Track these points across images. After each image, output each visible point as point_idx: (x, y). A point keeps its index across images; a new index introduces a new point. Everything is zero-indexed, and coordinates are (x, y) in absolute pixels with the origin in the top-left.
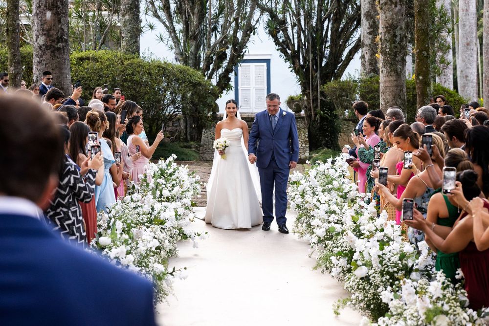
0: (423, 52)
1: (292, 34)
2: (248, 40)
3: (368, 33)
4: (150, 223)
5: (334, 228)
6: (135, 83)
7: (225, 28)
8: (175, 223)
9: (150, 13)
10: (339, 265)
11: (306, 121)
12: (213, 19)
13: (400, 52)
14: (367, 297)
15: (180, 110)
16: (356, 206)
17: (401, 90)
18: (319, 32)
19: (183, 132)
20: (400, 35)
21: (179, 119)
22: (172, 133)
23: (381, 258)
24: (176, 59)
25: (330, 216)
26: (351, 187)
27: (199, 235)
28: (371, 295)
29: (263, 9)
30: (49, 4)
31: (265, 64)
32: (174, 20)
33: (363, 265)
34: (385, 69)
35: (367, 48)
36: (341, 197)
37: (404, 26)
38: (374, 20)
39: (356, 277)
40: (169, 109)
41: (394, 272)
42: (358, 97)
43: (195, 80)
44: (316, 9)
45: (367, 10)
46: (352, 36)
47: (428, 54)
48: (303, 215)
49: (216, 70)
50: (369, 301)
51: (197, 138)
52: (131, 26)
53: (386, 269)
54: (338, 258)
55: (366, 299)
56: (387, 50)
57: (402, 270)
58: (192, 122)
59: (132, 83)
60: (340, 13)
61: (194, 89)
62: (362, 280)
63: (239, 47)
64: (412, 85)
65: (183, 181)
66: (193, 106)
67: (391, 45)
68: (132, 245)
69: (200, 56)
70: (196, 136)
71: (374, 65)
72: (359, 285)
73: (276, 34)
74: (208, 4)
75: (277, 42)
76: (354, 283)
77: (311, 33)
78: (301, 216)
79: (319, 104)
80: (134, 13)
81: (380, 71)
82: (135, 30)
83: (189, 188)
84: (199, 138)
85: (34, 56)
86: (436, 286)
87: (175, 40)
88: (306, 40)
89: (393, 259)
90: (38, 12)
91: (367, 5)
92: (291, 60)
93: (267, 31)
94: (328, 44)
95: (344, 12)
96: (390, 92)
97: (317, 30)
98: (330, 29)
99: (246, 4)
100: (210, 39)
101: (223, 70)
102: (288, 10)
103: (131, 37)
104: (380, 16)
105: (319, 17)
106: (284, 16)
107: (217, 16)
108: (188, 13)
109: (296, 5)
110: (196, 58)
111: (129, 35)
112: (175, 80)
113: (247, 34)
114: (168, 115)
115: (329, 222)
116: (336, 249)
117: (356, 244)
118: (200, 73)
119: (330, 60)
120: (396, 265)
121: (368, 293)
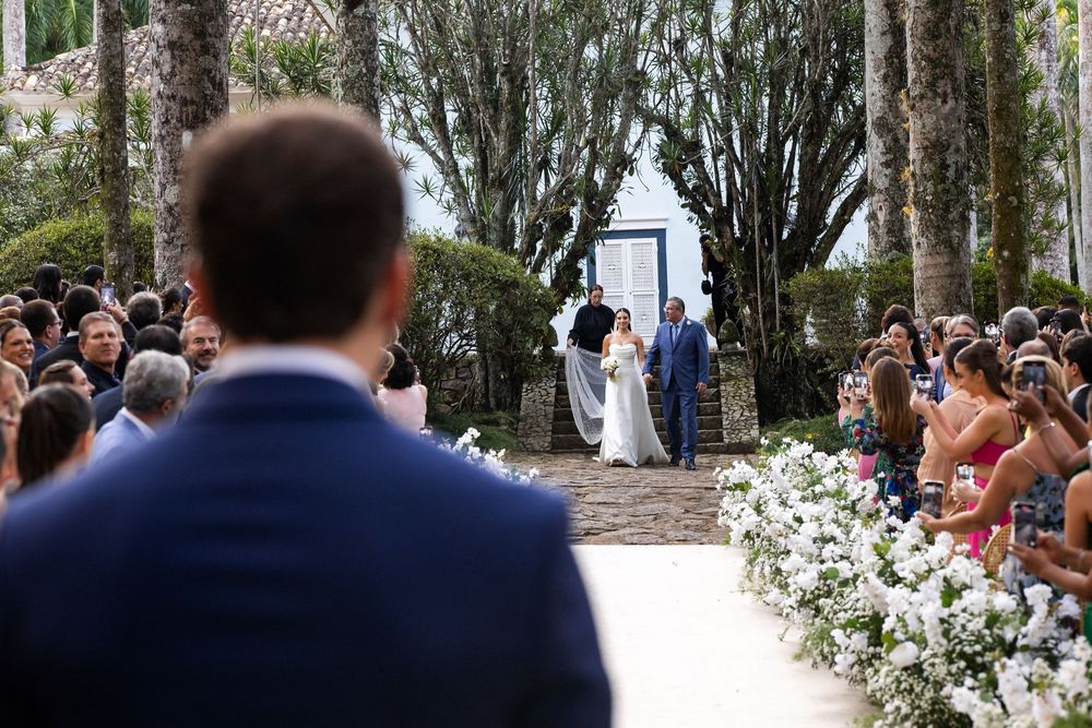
0: (1010, 199)
1: (713, 170)
2: (618, 186)
3: (881, 164)
5: (836, 571)
7: (567, 160)
9: (402, 133)
10: (851, 649)
11: (751, 362)
12: (539, 142)
13: (957, 201)
14: (919, 708)
15: (474, 342)
16: (880, 526)
17: (962, 285)
18: (774, 165)
19: (480, 390)
20: (956, 163)
21: (470, 363)
22: (455, 394)
23: (946, 625)
24: (458, 233)
25: (823, 548)
26: (864, 489)
28: (926, 702)
29: (649, 119)
30: (188, 115)
31: (654, 241)
32: (455, 147)
33: (907, 640)
34: (924, 240)
35: (882, 197)
36: (844, 508)
37: (963, 145)
38: (895, 134)
39: (891, 667)
40: (448, 338)
41: (976, 654)
42: (864, 304)
43: (504, 275)
44: (766, 115)
45: (880, 115)
46: (846, 173)
47: (1020, 202)
48: (762, 551)
49: (549, 252)
50: (923, 716)
51: (511, 404)
53: (958, 648)
54: (848, 632)
55: (917, 712)
56: (929, 198)
57: (992, 649)
58: (499, 368)
60: (818, 122)
61: (503, 294)
62: (906, 671)
63: (599, 203)
64: (984, 275)
66: (502, 332)
67: (935, 187)
69: (513, 225)
70: (509, 400)
71: (897, 233)
72: (900, 682)
73: (680, 172)
74: (528, 110)
75: (681, 189)
76: (889, 680)
77: (757, 168)
78: (757, 554)
79: (778, 322)
81: (914, 242)
84: (515, 402)
85: (157, 230)
86: (1074, 669)
87: (458, 191)
88: (746, 182)
89: (970, 627)
90: (164, 132)
91: (879, 104)
92: (713, 227)
93: (660, 165)
94: (795, 190)
95: (828, 122)
96: (938, 290)
97: (770, 160)
98: (797, 157)
99: (612, 109)
100: (535, 189)
101: (566, 253)
102: (705, 118)
104: (911, 123)
105: (772, 132)
106: (696, 134)
107: (550, 135)
108: (485, 131)
109: (721, 108)
110: (505, 227)
112: (462, 276)
113: (615, 173)
114: (447, 355)
115: (822, 562)
116: (841, 614)
117: (888, 600)
118: (514, 260)
119: (799, 227)
120: (980, 638)
121: (921, 700)
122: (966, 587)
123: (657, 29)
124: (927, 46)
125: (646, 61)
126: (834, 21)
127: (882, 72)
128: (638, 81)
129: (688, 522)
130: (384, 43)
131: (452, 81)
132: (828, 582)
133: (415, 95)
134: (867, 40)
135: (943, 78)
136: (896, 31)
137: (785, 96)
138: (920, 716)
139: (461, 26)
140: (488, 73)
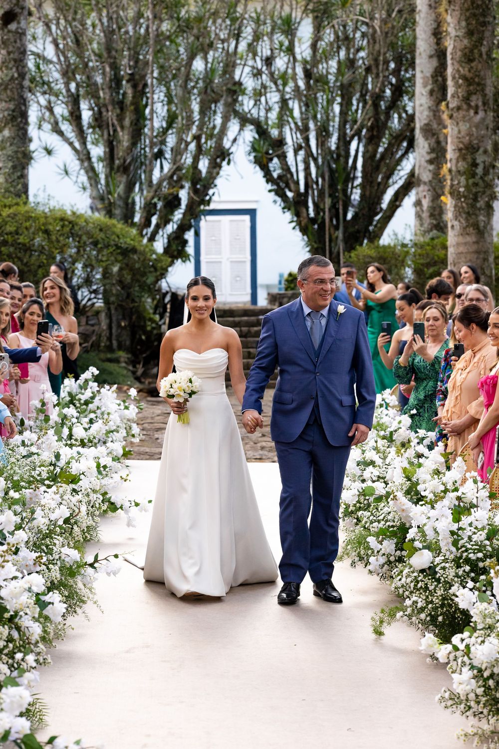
1: (294, 163)
2: (218, 173)
3: (427, 161)
4: (53, 481)
5: (373, 489)
6: (20, 249)
7: (177, 152)
8: (97, 483)
9: (47, 126)
10: (381, 553)
12: (156, 137)
13: (484, 193)
14: (432, 602)
15: (101, 296)
16: (410, 453)
17: (485, 260)
18: (342, 160)
19: (105, 334)
20: (485, 163)
21: (97, 313)
22: (86, 337)
23: (455, 537)
24: (92, 208)
25: (365, 470)
26: (400, 422)
27: (137, 505)
28: (438, 599)
29: (244, 120)
31: (247, 218)
32: (89, 139)
33: (424, 548)
34: (457, 223)
35: (426, 188)
36: (384, 438)
37: (490, 148)
38: (438, 138)
39: (412, 569)
41: (478, 559)
42: (410, 272)
43: (125, 243)
44: (337, 119)
45: (426, 122)
46: (399, 168)
49: (162, 226)
50: (435, 609)
51: (129, 346)
52: (14, 148)
53: (465, 554)
54: (380, 539)
55: (430, 606)
56: (462, 190)
57: (491, 557)
58: (120, 317)
59: (16, 249)
60: (378, 127)
61: (124, 258)
62: (423, 573)
63: (202, 187)
65: (109, 414)
66: (123, 288)
67: (467, 181)
68: (24, 515)
69: (134, 203)
70: (128, 343)
71: (437, 217)
72: (418, 582)
73: (268, 163)
74: (147, 111)
75: (269, 177)
76: (409, 580)
77: (329, 163)
80: (18, 125)
81: (449, 225)
82: (20, 155)
83: (118, 427)
87: (90, 175)
88: (320, 172)
89: (475, 538)
91: (426, 113)
92: (293, 209)
93: (252, 158)
94: (359, 181)
95: (385, 125)
97: (339, 156)
98: (360, 154)
99: (215, 112)
100: (151, 171)
101: (175, 226)
102: (288, 121)
103: (14, 167)
104: (449, 129)
105: (342, 134)
106: (281, 133)
107: (165, 131)
108: (113, 126)
109: (301, 113)
110: (127, 205)
111: (10, 164)
112: (91, 243)
113: (216, 163)
115: (363, 481)
116: (375, 524)
117: (411, 515)
118: (134, 231)
119: (361, 210)
120: (481, 548)
121: (433, 596)
122: (473, 506)
123: (251, 48)
124: (463, 68)
125: (243, 74)
126: (392, 46)
127: (429, 87)
128: (235, 89)
129: (264, 444)
130: (33, 53)
131: (88, 86)
132: (367, 498)
133: (57, 96)
134: (418, 61)
135: (475, 94)
136: (441, 55)
137: (352, 104)
138: (433, 609)
139: (95, 41)
140: (116, 81)
